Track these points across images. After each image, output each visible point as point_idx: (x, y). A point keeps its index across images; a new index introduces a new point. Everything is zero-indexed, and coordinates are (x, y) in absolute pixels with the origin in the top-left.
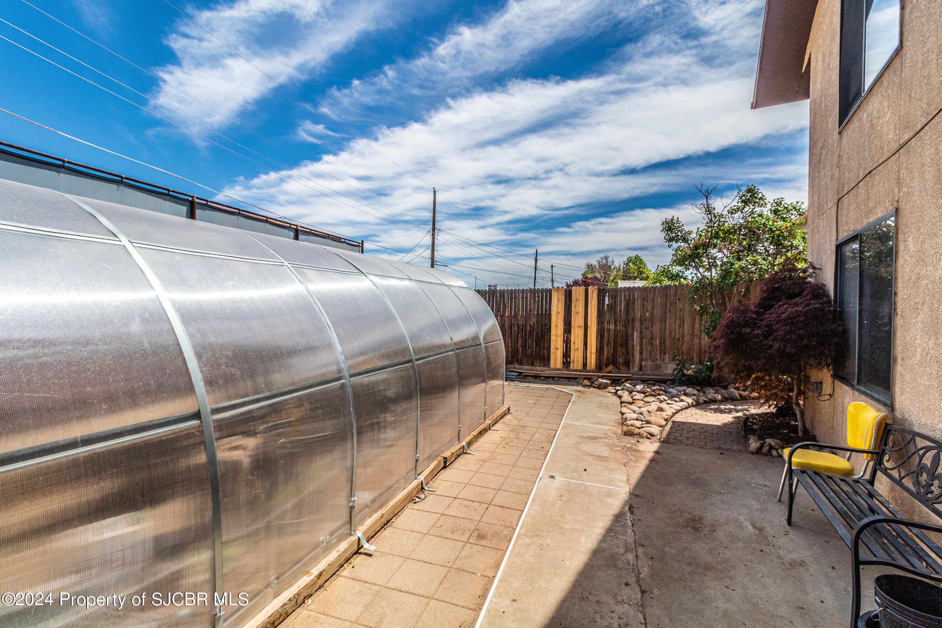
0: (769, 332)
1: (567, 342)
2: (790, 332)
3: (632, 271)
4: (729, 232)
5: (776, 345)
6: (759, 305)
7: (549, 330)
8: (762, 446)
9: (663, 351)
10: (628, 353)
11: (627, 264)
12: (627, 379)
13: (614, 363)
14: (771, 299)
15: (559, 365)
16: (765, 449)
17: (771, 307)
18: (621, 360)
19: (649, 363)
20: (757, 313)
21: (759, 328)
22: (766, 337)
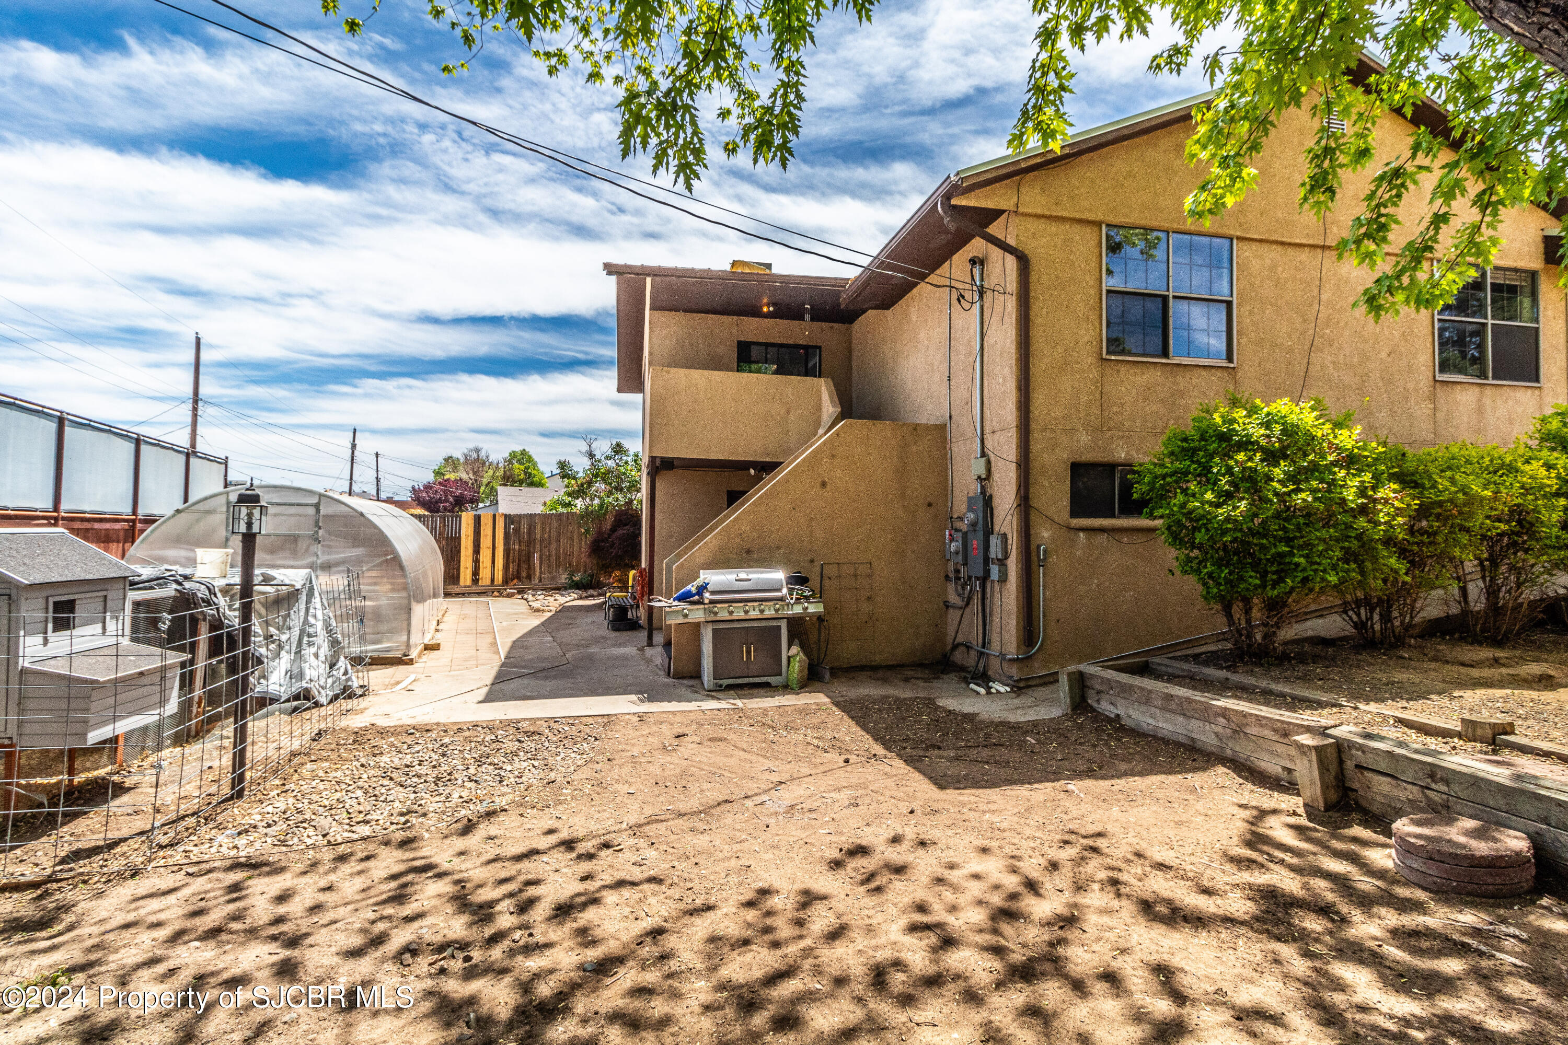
0: (613, 545)
1: (476, 561)
3: (517, 472)
4: (605, 474)
6: (610, 530)
7: (459, 551)
9: (558, 566)
10: (530, 568)
11: (510, 462)
12: (529, 589)
13: (518, 577)
14: (617, 526)
15: (468, 582)
17: (616, 531)
18: (524, 574)
19: (548, 575)
20: (608, 534)
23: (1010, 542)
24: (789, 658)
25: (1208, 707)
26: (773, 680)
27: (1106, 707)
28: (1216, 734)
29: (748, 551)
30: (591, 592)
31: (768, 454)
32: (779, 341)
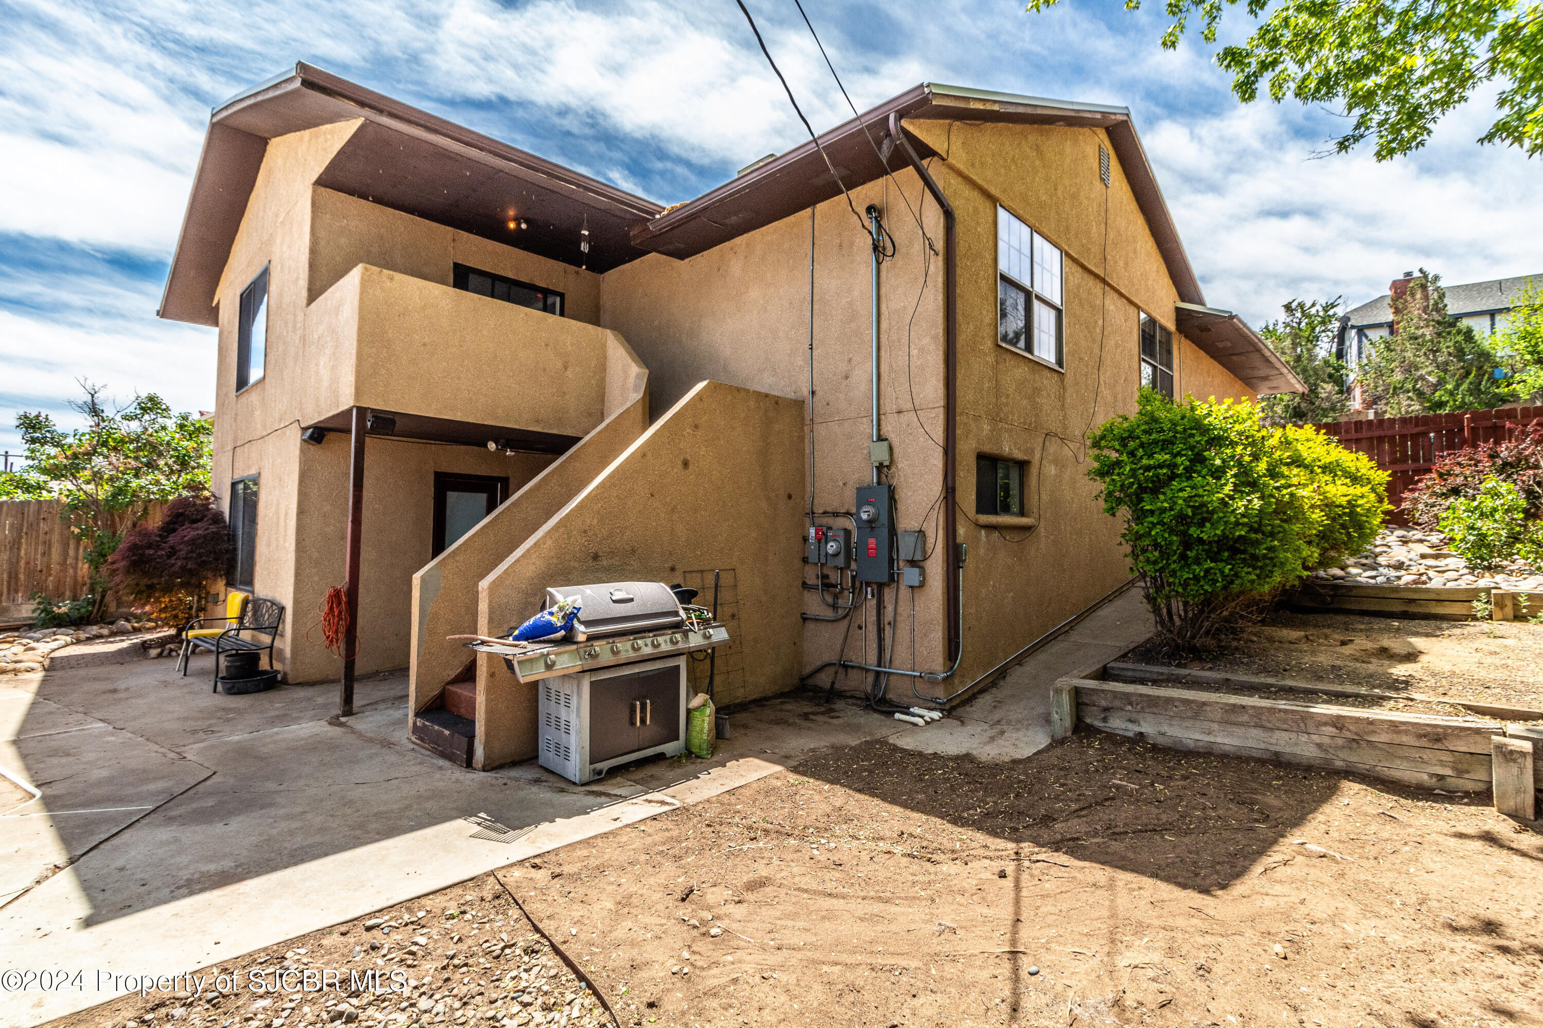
0: (173, 552)
2: (192, 551)
4: (122, 441)
5: (179, 563)
6: (162, 529)
8: (162, 652)
9: (13, 590)
14: (174, 523)
16: (166, 653)
17: (174, 530)
20: (160, 536)
21: (163, 549)
22: (169, 556)
23: (931, 540)
24: (689, 711)
25: (1306, 717)
26: (669, 748)
27: (1118, 724)
28: (1319, 746)
29: (596, 557)
30: (94, 630)
31: (537, 421)
32: (510, 275)
